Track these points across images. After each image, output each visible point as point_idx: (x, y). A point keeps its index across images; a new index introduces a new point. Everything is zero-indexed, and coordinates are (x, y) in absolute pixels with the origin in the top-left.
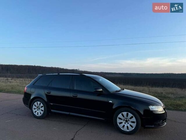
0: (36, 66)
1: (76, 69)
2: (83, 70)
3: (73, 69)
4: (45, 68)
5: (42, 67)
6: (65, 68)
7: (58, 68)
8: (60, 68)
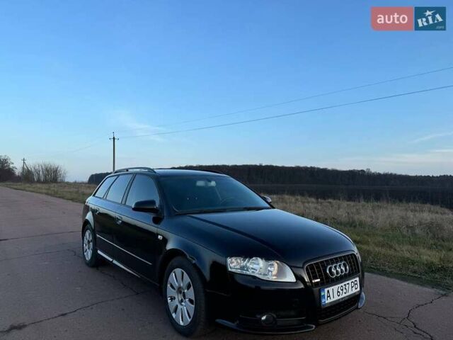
0: (263, 165)
1: (360, 169)
2: (382, 172)
3: (352, 169)
4: (283, 168)
5: (277, 167)
6: (330, 168)
7: (311, 168)
8: (318, 169)
